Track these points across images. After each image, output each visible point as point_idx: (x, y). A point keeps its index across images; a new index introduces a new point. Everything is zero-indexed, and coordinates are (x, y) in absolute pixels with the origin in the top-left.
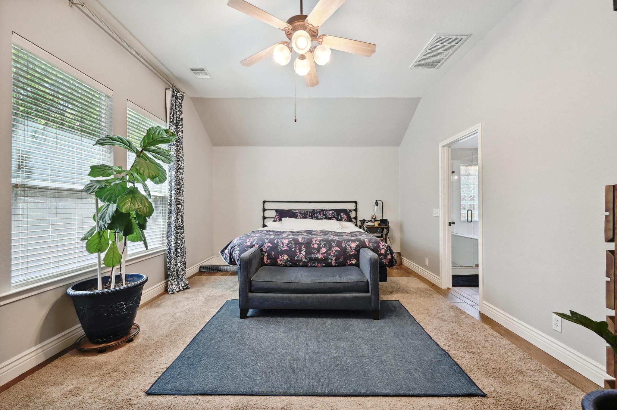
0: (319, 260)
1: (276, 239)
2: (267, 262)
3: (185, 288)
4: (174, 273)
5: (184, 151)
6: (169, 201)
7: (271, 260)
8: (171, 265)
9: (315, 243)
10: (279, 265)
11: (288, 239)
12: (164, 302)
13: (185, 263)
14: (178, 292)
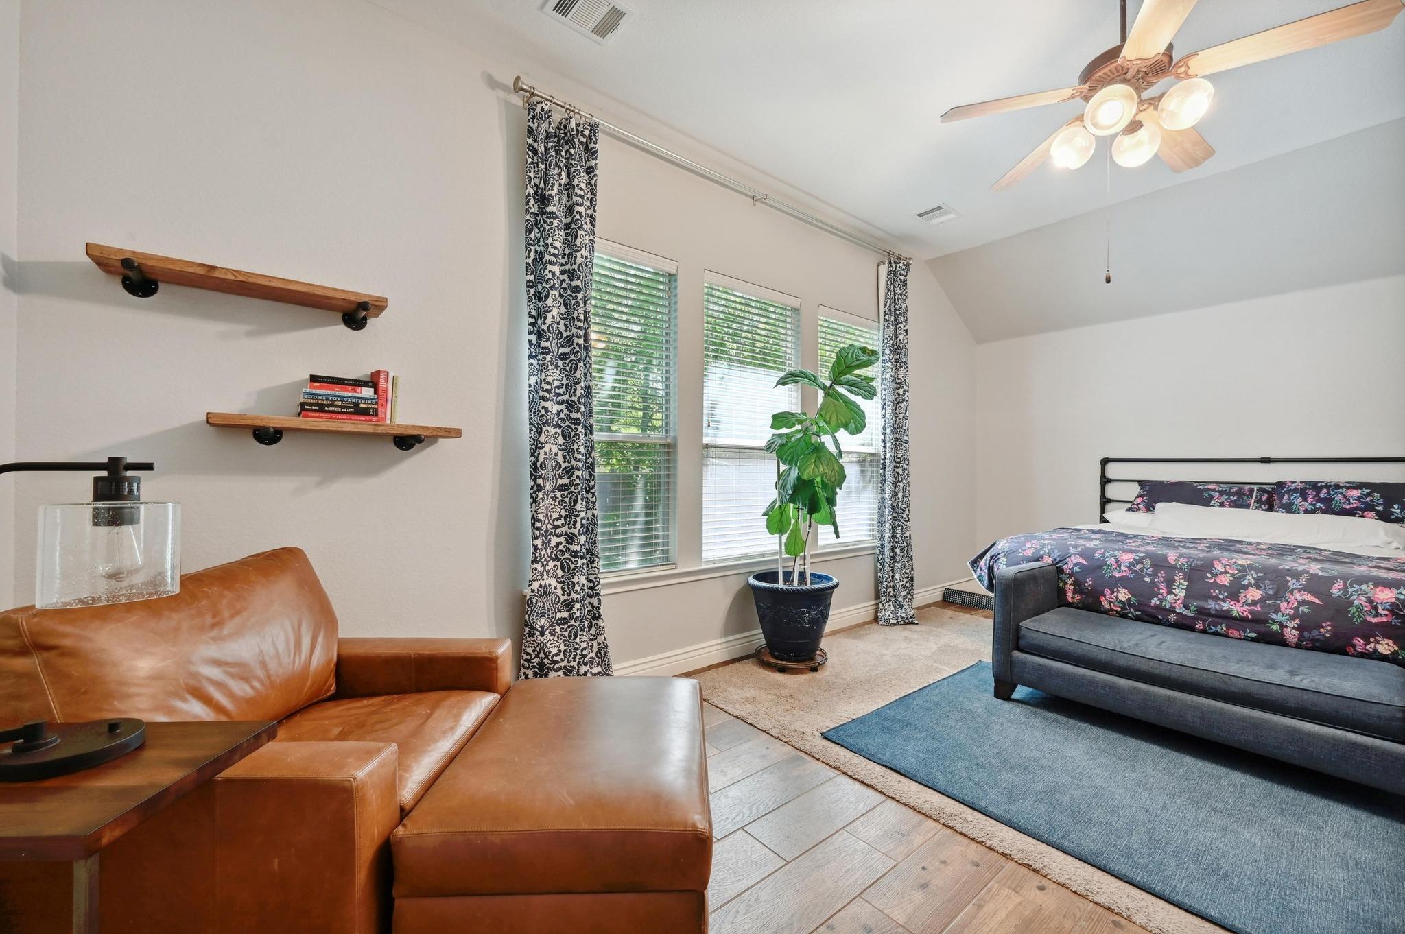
0: (1235, 618)
1: (1101, 549)
2: (1073, 598)
3: (906, 621)
4: (889, 590)
5: (908, 369)
6: (882, 462)
7: (1084, 596)
8: (884, 576)
9: (1222, 573)
10: (1106, 612)
11: (1136, 552)
12: (870, 634)
13: (912, 578)
14: (894, 624)
